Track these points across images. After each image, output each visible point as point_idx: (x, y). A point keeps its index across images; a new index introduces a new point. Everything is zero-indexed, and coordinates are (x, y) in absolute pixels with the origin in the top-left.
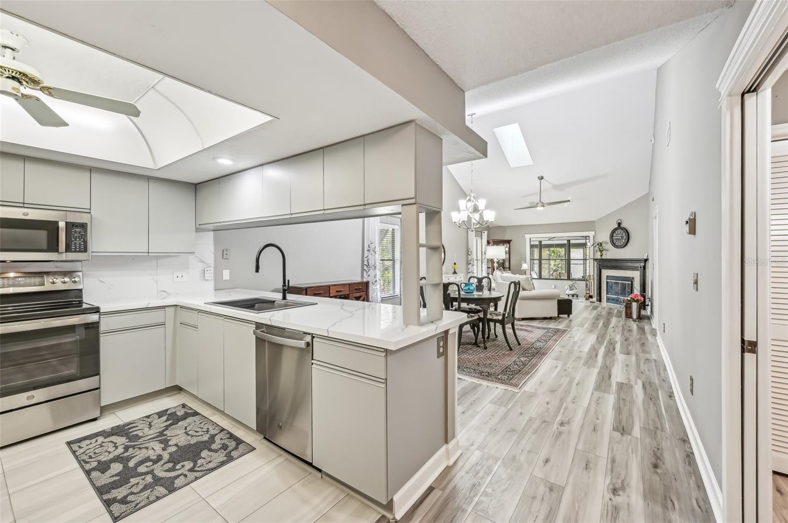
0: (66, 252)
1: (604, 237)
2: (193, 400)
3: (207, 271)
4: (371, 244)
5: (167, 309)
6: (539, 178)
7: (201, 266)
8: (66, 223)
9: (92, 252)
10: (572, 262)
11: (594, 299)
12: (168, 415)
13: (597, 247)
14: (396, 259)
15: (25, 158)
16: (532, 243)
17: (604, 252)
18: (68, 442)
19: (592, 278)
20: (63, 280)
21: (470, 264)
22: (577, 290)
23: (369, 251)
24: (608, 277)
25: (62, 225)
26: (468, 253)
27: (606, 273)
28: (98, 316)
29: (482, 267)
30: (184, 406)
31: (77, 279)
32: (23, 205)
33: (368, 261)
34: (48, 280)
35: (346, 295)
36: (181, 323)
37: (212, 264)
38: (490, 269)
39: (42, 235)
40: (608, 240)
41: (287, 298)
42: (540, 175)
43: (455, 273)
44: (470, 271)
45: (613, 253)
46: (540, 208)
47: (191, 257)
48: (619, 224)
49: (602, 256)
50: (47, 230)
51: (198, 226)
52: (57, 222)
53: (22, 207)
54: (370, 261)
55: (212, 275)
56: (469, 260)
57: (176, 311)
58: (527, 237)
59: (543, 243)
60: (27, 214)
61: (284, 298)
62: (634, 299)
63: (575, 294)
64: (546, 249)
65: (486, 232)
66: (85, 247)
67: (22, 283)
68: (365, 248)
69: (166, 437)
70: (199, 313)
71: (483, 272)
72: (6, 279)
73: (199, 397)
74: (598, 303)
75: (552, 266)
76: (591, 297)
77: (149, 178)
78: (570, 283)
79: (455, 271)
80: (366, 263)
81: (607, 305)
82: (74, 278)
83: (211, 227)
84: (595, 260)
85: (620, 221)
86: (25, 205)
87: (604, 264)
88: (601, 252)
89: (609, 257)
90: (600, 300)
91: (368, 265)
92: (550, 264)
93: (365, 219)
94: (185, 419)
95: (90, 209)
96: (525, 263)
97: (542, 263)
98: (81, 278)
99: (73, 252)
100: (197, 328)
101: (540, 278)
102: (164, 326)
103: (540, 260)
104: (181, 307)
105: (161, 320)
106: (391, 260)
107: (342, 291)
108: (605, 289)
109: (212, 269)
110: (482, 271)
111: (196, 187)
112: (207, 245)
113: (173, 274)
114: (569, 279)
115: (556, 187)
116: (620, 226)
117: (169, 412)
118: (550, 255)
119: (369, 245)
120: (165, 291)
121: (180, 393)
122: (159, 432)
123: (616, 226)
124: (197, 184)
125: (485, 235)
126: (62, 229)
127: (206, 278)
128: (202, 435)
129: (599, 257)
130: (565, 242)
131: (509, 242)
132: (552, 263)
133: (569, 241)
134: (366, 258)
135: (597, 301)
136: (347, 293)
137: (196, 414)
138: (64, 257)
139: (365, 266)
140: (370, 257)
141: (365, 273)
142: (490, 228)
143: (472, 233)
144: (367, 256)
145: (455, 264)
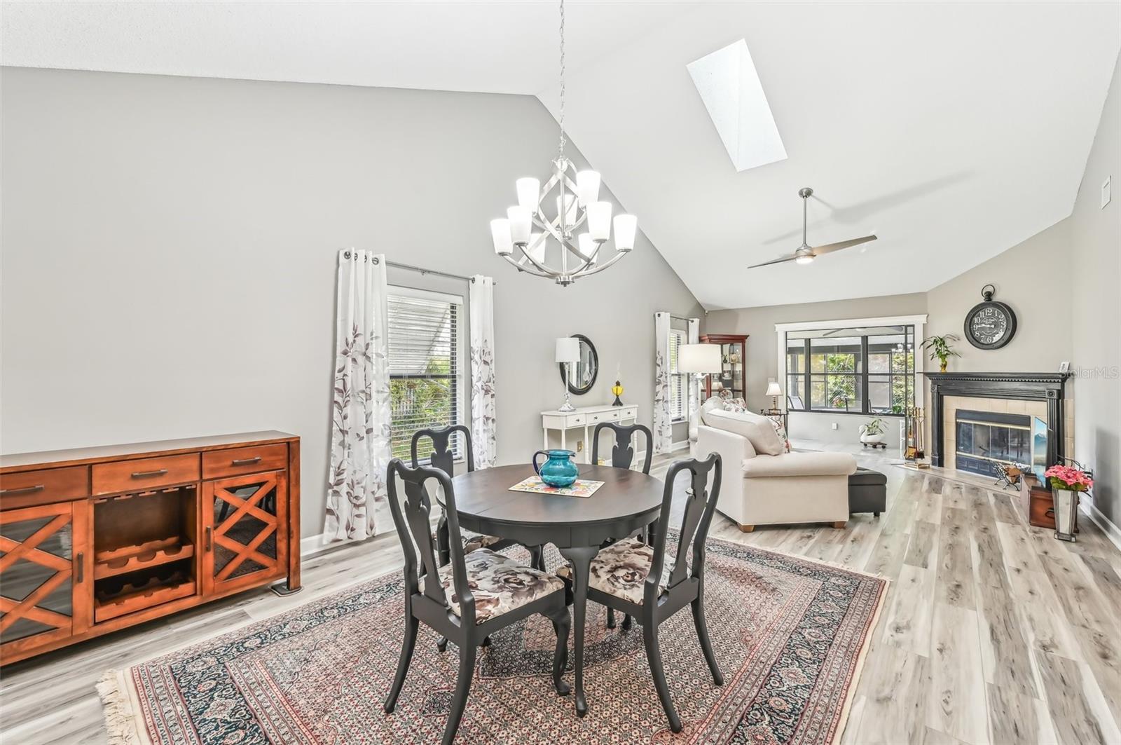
1: (951, 324)
6: (801, 193)
10: (871, 378)
11: (927, 460)
13: (934, 347)
14: (457, 373)
16: (792, 344)
17: (949, 359)
19: (922, 415)
21: (659, 383)
22: (882, 435)
23: (345, 353)
24: (959, 413)
26: (655, 361)
27: (953, 404)
29: (688, 389)
33: (341, 382)
35: (185, 484)
38: (706, 393)
40: (960, 331)
42: (804, 185)
43: (618, 403)
44: (660, 397)
45: (969, 360)
46: (804, 261)
48: (989, 296)
49: (944, 366)
54: (348, 380)
56: (658, 375)
58: (781, 329)
62: (1064, 483)
63: (879, 443)
64: (820, 356)
65: (697, 321)
68: (339, 349)
74: (936, 467)
75: (830, 386)
76: (920, 455)
78: (868, 419)
79: (618, 399)
80: (339, 384)
81: (958, 475)
84: (926, 374)
85: (990, 289)
87: (946, 384)
88: (943, 360)
89: (961, 369)
90: (940, 462)
91: (343, 392)
92: (826, 382)
96: (776, 380)
97: (812, 380)
101: (808, 408)
103: (808, 375)
108: (953, 437)
110: (689, 396)
114: (866, 411)
115: (841, 215)
116: (990, 300)
118: (826, 366)
119: (347, 339)
123: (982, 300)
125: (695, 326)
129: (938, 370)
130: (858, 341)
131: (742, 339)
132: (831, 379)
133: (865, 338)
134: (340, 371)
135: (933, 464)
136: (189, 480)
139: (337, 391)
140: (349, 370)
141: (336, 410)
142: (706, 312)
143: (664, 320)
144: (342, 366)
145: (618, 384)
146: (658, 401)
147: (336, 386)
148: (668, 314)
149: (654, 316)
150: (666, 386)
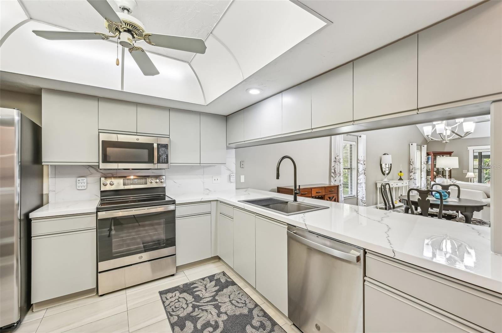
0: (158, 163)
2: (229, 269)
3: (232, 176)
4: (337, 156)
5: (212, 203)
7: (228, 173)
8: (157, 144)
9: (171, 163)
12: (216, 280)
14: (353, 168)
15: (137, 104)
16: (475, 154)
18: (160, 292)
20: (156, 181)
21: (412, 172)
23: (335, 161)
25: (155, 146)
26: (410, 163)
28: (175, 206)
29: (421, 175)
30: (224, 274)
31: (163, 180)
32: (137, 134)
33: (334, 170)
34: (149, 180)
35: (323, 195)
36: (220, 213)
37: (234, 172)
39: (145, 152)
41: (298, 200)
43: (401, 179)
44: (412, 177)
47: (222, 166)
50: (148, 149)
51: (228, 145)
52: (153, 144)
53: (136, 135)
54: (336, 170)
55: (235, 179)
56: (411, 169)
57: (217, 204)
59: (483, 154)
60: (138, 139)
61: (295, 200)
64: (486, 159)
65: (426, 146)
66: (167, 160)
67: (137, 182)
68: (332, 160)
69: (217, 302)
70: (234, 208)
71: (422, 179)
72: (129, 180)
73: (234, 269)
77: (200, 113)
79: (400, 177)
80: (333, 171)
82: (161, 180)
83: (234, 146)
86: (138, 134)
91: (334, 173)
93: (332, 136)
94: (227, 287)
95: (169, 135)
97: (482, 171)
98: (165, 180)
99: (161, 163)
100: (233, 219)
102: (210, 214)
103: (480, 169)
104: (221, 202)
105: (208, 210)
106: (349, 169)
107: (320, 192)
109: (234, 174)
111: (226, 118)
112: (231, 158)
113: (212, 178)
117: (215, 278)
119: (335, 157)
120: (208, 189)
121: (219, 261)
122: (212, 296)
124: (227, 116)
125: (424, 148)
126: (156, 148)
127: (231, 181)
128: (242, 307)
131: (450, 153)
134: (333, 167)
136: (323, 194)
137: (233, 283)
138: (156, 166)
139: (332, 173)
140: (336, 166)
141: (332, 178)
142: (428, 142)
143: (414, 146)
144: (334, 166)
145: (401, 172)
146: (411, 179)
147: (332, 171)
148: (416, 144)
149: (409, 145)
150: (415, 173)
